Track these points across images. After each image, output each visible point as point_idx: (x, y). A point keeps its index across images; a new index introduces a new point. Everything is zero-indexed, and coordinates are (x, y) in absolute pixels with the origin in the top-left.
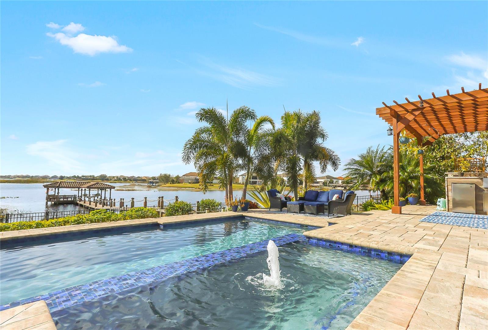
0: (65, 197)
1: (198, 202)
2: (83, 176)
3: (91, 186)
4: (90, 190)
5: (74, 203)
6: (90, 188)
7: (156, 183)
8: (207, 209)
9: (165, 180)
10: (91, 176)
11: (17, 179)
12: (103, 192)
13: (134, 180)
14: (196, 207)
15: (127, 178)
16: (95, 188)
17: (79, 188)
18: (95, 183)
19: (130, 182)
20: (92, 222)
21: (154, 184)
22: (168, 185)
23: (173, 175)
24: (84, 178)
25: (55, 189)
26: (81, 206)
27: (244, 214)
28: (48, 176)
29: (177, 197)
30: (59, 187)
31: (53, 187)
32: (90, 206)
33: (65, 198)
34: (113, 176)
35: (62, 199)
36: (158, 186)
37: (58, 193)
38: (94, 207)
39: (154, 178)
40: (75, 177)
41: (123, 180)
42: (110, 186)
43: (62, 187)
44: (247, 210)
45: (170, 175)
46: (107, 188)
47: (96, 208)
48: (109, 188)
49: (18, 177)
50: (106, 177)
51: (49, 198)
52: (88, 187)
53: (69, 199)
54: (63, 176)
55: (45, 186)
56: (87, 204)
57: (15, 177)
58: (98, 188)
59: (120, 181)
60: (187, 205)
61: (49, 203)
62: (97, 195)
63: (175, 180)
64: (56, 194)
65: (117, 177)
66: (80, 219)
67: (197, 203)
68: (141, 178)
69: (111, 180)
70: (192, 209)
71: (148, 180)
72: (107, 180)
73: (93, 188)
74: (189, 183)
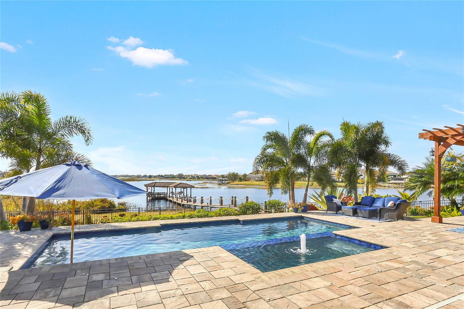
0: (158, 194)
1: (266, 202)
2: (165, 175)
3: (176, 185)
4: (176, 189)
5: (165, 199)
6: (175, 187)
7: (225, 180)
8: (273, 208)
9: (233, 178)
10: (171, 175)
12: (185, 190)
13: (206, 178)
14: (264, 206)
15: (200, 177)
16: (179, 187)
18: (179, 183)
19: (202, 180)
21: (224, 182)
22: (237, 182)
23: (240, 174)
24: (166, 176)
25: (152, 188)
28: (141, 176)
29: (247, 197)
30: (154, 186)
31: (150, 186)
34: (188, 174)
35: (157, 196)
36: (228, 183)
37: (154, 191)
38: (180, 202)
39: (223, 176)
41: (196, 178)
42: (191, 185)
43: (156, 186)
45: (237, 174)
46: (188, 187)
48: (190, 187)
51: (148, 195)
53: (161, 196)
54: (151, 175)
55: (145, 186)
56: (175, 200)
58: (181, 187)
59: (194, 179)
60: (256, 204)
61: (149, 198)
62: (181, 193)
63: (242, 177)
65: (192, 176)
67: (264, 203)
68: (212, 176)
69: (187, 178)
70: (260, 208)
71: (218, 178)
72: (184, 178)
73: (178, 187)
74: (256, 181)
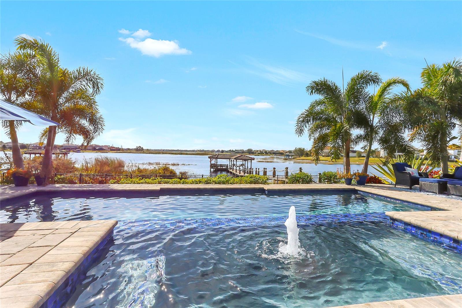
0: (221, 165)
1: (320, 174)
2: (236, 150)
3: (237, 157)
4: (236, 161)
5: (226, 170)
6: (236, 159)
7: (292, 156)
8: (327, 180)
9: (300, 153)
10: (241, 150)
11: (198, 152)
12: (246, 162)
13: (274, 153)
14: (318, 179)
15: (268, 152)
16: (241, 159)
17: (230, 159)
18: (240, 155)
19: (270, 155)
20: (216, 183)
21: (290, 157)
22: (303, 158)
23: (307, 149)
24: (237, 151)
25: (215, 159)
26: (231, 173)
27: (357, 188)
28: (215, 151)
29: (301, 168)
30: (217, 158)
31: (214, 158)
32: (236, 173)
33: (221, 167)
34: (257, 150)
35: (219, 167)
36: (294, 158)
37: (217, 162)
38: (238, 174)
39: (290, 152)
40: (230, 151)
41: (264, 153)
42: (251, 158)
43: (219, 158)
44: (364, 185)
45: (304, 149)
46: (249, 159)
47: (240, 175)
48: (250, 159)
49: (199, 151)
50: (252, 150)
51: (212, 166)
52: (235, 159)
53: (223, 167)
54: (223, 150)
55: (209, 158)
56: (234, 172)
57: (197, 151)
58: (243, 159)
59: (262, 154)
60: (307, 176)
61: (212, 170)
62: (242, 165)
63: (309, 153)
64: (216, 164)
65: (260, 151)
66: (209, 180)
68: (279, 152)
69: (255, 153)
70: (312, 180)
71: (285, 153)
72: (253, 153)
73: (239, 159)
74: (323, 156)
